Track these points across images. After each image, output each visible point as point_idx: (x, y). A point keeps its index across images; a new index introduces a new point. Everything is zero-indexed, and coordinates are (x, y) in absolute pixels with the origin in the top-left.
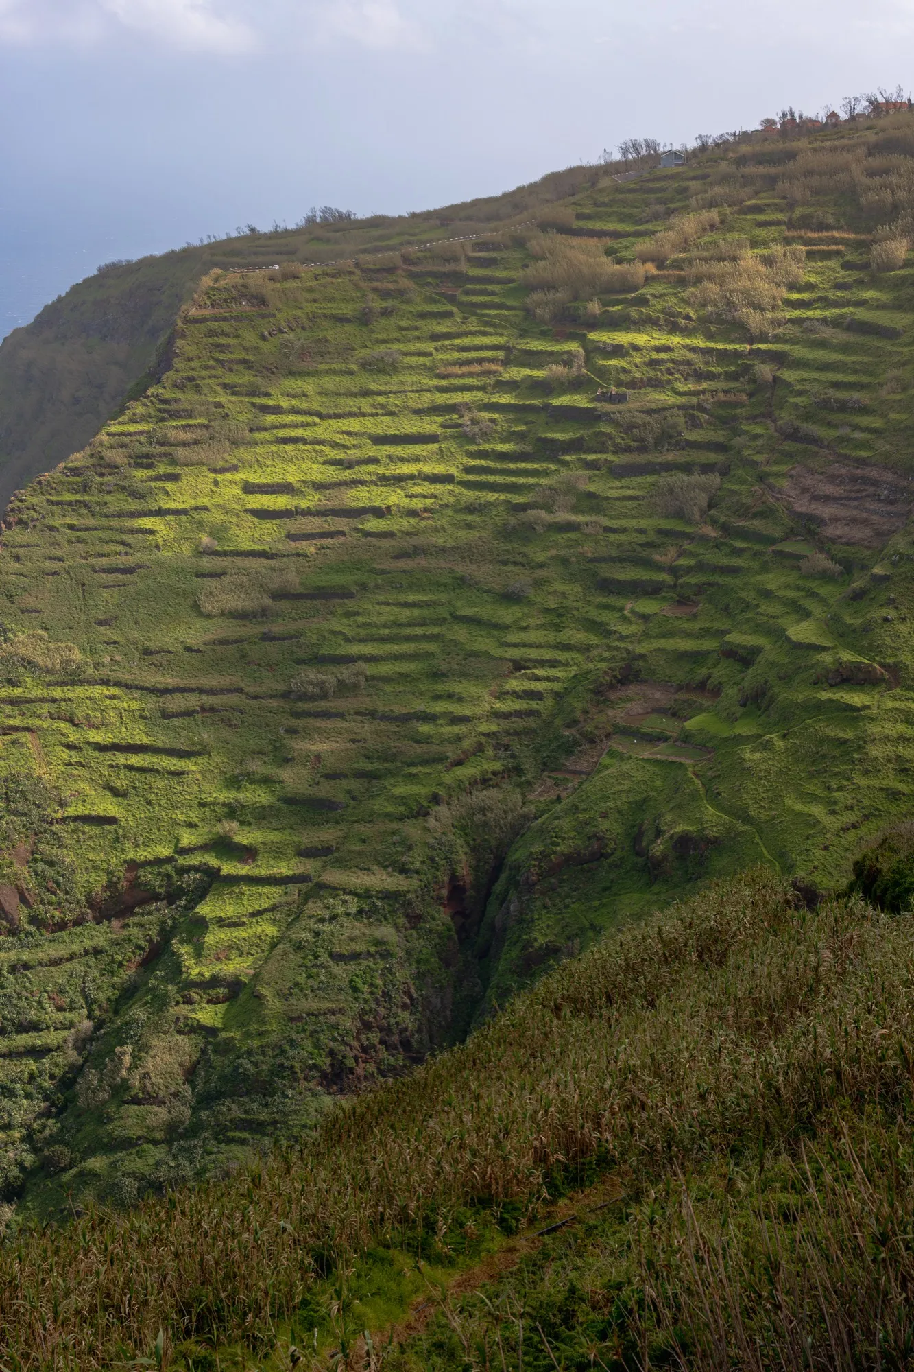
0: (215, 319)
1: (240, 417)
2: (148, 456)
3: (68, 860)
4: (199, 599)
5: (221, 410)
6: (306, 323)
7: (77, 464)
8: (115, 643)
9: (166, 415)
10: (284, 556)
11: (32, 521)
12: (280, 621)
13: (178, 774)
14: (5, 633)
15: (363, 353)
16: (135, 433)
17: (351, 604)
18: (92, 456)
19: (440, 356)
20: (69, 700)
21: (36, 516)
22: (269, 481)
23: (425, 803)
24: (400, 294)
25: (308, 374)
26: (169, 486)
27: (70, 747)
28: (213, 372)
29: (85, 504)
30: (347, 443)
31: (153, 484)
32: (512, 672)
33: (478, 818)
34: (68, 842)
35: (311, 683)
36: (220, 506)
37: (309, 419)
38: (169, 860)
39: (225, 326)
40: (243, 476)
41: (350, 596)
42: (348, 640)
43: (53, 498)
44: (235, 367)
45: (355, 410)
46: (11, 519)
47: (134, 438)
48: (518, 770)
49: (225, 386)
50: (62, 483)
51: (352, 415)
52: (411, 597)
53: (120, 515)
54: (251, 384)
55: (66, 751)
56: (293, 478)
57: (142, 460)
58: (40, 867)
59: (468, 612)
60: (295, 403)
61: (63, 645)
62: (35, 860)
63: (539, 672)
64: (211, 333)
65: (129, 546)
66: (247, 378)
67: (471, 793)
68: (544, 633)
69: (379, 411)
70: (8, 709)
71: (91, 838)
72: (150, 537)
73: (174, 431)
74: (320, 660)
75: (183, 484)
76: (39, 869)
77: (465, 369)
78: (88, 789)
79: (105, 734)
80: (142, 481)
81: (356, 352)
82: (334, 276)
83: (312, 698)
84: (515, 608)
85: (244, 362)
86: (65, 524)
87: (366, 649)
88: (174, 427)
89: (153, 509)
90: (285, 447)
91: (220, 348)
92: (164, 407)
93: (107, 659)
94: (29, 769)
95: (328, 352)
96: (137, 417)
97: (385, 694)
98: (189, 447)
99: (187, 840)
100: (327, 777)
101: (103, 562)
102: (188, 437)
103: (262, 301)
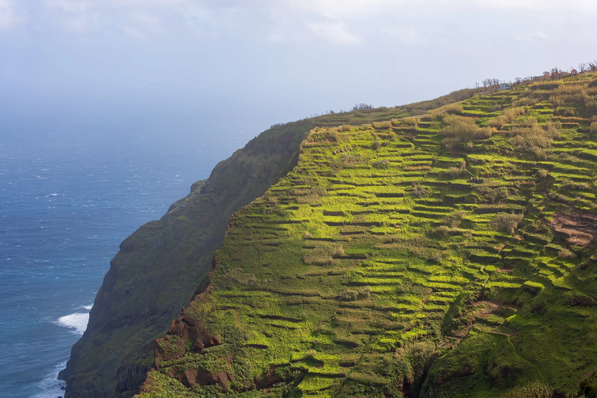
0: (315, 146)
1: (323, 185)
2: (286, 199)
3: (247, 363)
4: (304, 257)
5: (316, 182)
6: (351, 148)
7: (258, 202)
8: (270, 274)
9: (294, 183)
10: (339, 241)
11: (240, 224)
12: (336, 267)
13: (292, 329)
14: (227, 269)
15: (373, 161)
16: (282, 190)
17: (365, 262)
18: (264, 199)
19: (405, 162)
20: (251, 297)
21: (241, 222)
22: (334, 211)
23: (394, 347)
24: (390, 137)
25: (351, 168)
26: (294, 212)
27: (250, 316)
28: (314, 167)
29: (261, 218)
30: (366, 196)
31: (288, 211)
32: (432, 293)
33: (417, 354)
34: (248, 355)
35: (348, 293)
36: (314, 220)
37: (351, 186)
38: (288, 365)
39: (319, 149)
40: (324, 208)
41: (365, 258)
42: (363, 276)
43: (248, 215)
44: (323, 165)
45: (370, 183)
46: (232, 223)
47: (281, 192)
48: (434, 335)
49: (318, 172)
50: (252, 209)
51: (368, 185)
52: (390, 260)
53: (275, 223)
54: (328, 172)
55: (249, 317)
56: (343, 210)
57: (283, 201)
58: (236, 365)
59: (414, 266)
60: (346, 180)
61: (249, 274)
62: (234, 362)
63: (444, 293)
64: (314, 152)
65: (277, 235)
66: (327, 169)
67: (413, 343)
68: (446, 277)
69: (380, 184)
70: (227, 300)
71: (256, 354)
72: (286, 232)
74: (352, 284)
75: (299, 211)
76: (236, 366)
77: (416, 168)
78: (256, 334)
79: (264, 311)
80: (283, 210)
81: (371, 160)
82: (364, 130)
83: (348, 300)
84: (434, 266)
85: (326, 163)
86: (252, 226)
87: (371, 280)
88: (297, 188)
89: (287, 221)
90: (341, 197)
91: (317, 157)
92: (293, 180)
93: (266, 281)
94: (234, 324)
95: (360, 160)
96: (283, 184)
97: (378, 299)
98: (303, 196)
99: (296, 356)
100: (353, 333)
101: (267, 241)
102: (302, 192)
103: (334, 139)
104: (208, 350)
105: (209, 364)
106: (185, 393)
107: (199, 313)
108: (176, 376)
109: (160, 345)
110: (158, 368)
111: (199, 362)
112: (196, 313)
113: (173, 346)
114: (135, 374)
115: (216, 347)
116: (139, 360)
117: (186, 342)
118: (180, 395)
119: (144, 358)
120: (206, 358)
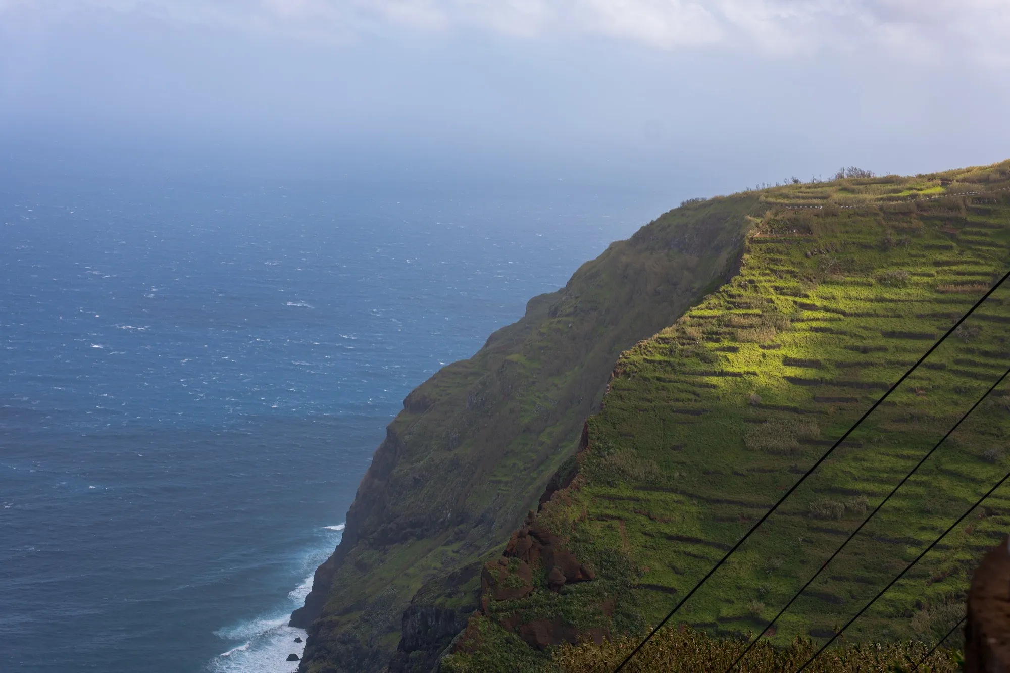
0: (773, 241)
1: (784, 310)
2: (716, 333)
3: (639, 615)
4: (746, 438)
5: (772, 305)
6: (839, 247)
7: (667, 336)
8: (684, 463)
9: (731, 306)
10: (810, 412)
11: (633, 372)
12: (804, 459)
14: (608, 449)
15: (880, 272)
16: (709, 317)
17: (860, 453)
18: (677, 330)
19: (940, 277)
20: (648, 500)
21: (635, 369)
22: (803, 358)
23: (910, 607)
24: (913, 232)
25: (838, 283)
26: (730, 356)
27: (645, 534)
28: (768, 278)
29: (669, 364)
30: (864, 335)
31: (718, 353)
32: (984, 516)
33: (953, 624)
34: (641, 602)
35: (825, 506)
36: (765, 372)
37: (836, 315)
38: (711, 625)
39: (780, 247)
40: (784, 353)
41: (859, 446)
42: (855, 479)
43: (648, 358)
44: (785, 275)
45: (872, 311)
46: (618, 370)
47: (708, 320)
49: (776, 288)
50: (655, 348)
51: (869, 315)
52: (906, 452)
53: (694, 373)
54: (795, 288)
55: (644, 537)
56: (821, 356)
57: (712, 336)
58: (620, 618)
59: (951, 467)
60: (826, 303)
61: (647, 461)
62: (617, 613)
63: (1007, 518)
64: (769, 251)
65: (698, 395)
66: (793, 283)
67: (946, 604)
69: (890, 314)
70: (606, 503)
71: (657, 601)
72: (714, 391)
73: (736, 316)
74: (833, 491)
75: (740, 355)
76: (620, 619)
77: (959, 288)
78: (658, 566)
79: (672, 528)
80: (711, 351)
81: (875, 271)
82: (862, 215)
83: (825, 518)
84: (989, 468)
85: (791, 272)
86: (655, 376)
87: (870, 487)
88: (736, 314)
89: (717, 371)
90: (816, 334)
91: (774, 261)
92: (731, 300)
93: (676, 474)
94: (618, 547)
95: (854, 269)
96: (711, 306)
97: (882, 521)
98: (747, 329)
99: (726, 611)
100: (834, 578)
101: (680, 404)
102: (747, 322)
103: (808, 230)
104: (571, 587)
105: (574, 613)
106: (530, 658)
107: (558, 523)
108: (517, 629)
109: (491, 572)
110: (487, 612)
111: (556, 608)
112: (553, 523)
113: (513, 576)
114: (434, 623)
115: (586, 583)
116: (441, 600)
117: (534, 571)
118: (522, 661)
119: (450, 596)
120: (568, 602)
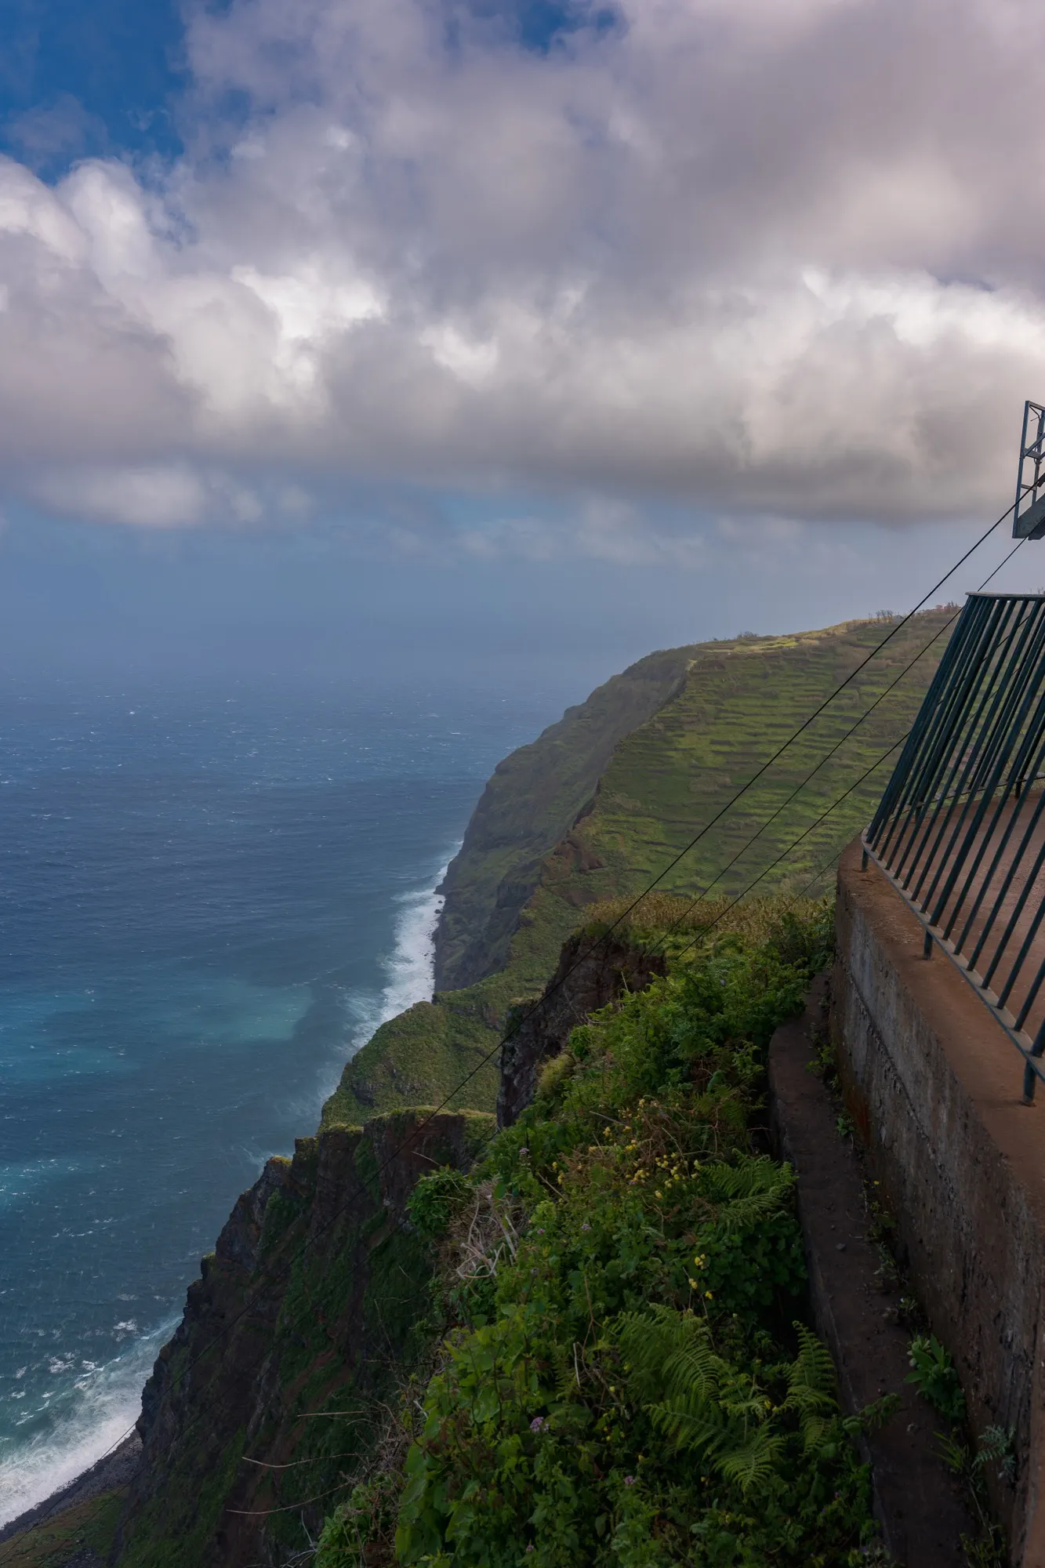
0: (703, 674)
1: (710, 713)
2: (672, 727)
4: (689, 786)
5: (703, 710)
7: (644, 728)
8: (654, 801)
9: (680, 711)
10: (725, 770)
11: (625, 750)
12: (725, 798)
14: (612, 794)
15: (763, 690)
18: (650, 725)
19: (796, 693)
20: (634, 822)
22: (721, 740)
24: (780, 668)
25: (739, 697)
26: (681, 739)
27: (633, 841)
29: (645, 744)
30: (754, 726)
31: (673, 738)
32: (820, 826)
33: (802, 885)
34: (633, 880)
35: (733, 823)
36: (700, 749)
37: (739, 716)
38: (671, 890)
39: (708, 676)
40: (710, 737)
43: (634, 741)
44: (710, 693)
45: (758, 713)
46: (617, 749)
47: (667, 719)
48: (820, 867)
49: (705, 700)
50: (638, 735)
51: (757, 715)
53: (660, 750)
54: (716, 700)
55: (632, 843)
56: (731, 739)
57: (669, 728)
60: (733, 709)
61: (633, 800)
63: (832, 826)
64: (701, 679)
65: (662, 762)
66: (715, 697)
67: (799, 875)
68: (834, 810)
69: (769, 714)
70: (611, 824)
71: (640, 878)
72: (671, 759)
73: (683, 717)
74: (741, 815)
75: (685, 739)
76: (619, 889)
77: (810, 699)
78: (640, 859)
79: (648, 837)
80: (669, 737)
81: (760, 690)
82: (752, 659)
83: (734, 829)
84: (823, 799)
85: (714, 691)
86: (638, 752)
87: (758, 811)
89: (673, 748)
90: (729, 726)
91: (705, 685)
92: (680, 707)
93: (650, 807)
94: (617, 849)
95: (749, 689)
96: (669, 711)
98: (689, 724)
99: (679, 882)
100: (742, 864)
101: (652, 768)
102: (689, 719)
103: (723, 667)
104: (592, 872)
105: (593, 885)
107: (584, 836)
108: (561, 895)
109: (546, 864)
110: (544, 886)
111: (583, 883)
112: (581, 836)
113: (560, 866)
114: (515, 892)
115: (600, 869)
116: (518, 879)
117: (571, 863)
119: (523, 877)
120: (590, 880)
